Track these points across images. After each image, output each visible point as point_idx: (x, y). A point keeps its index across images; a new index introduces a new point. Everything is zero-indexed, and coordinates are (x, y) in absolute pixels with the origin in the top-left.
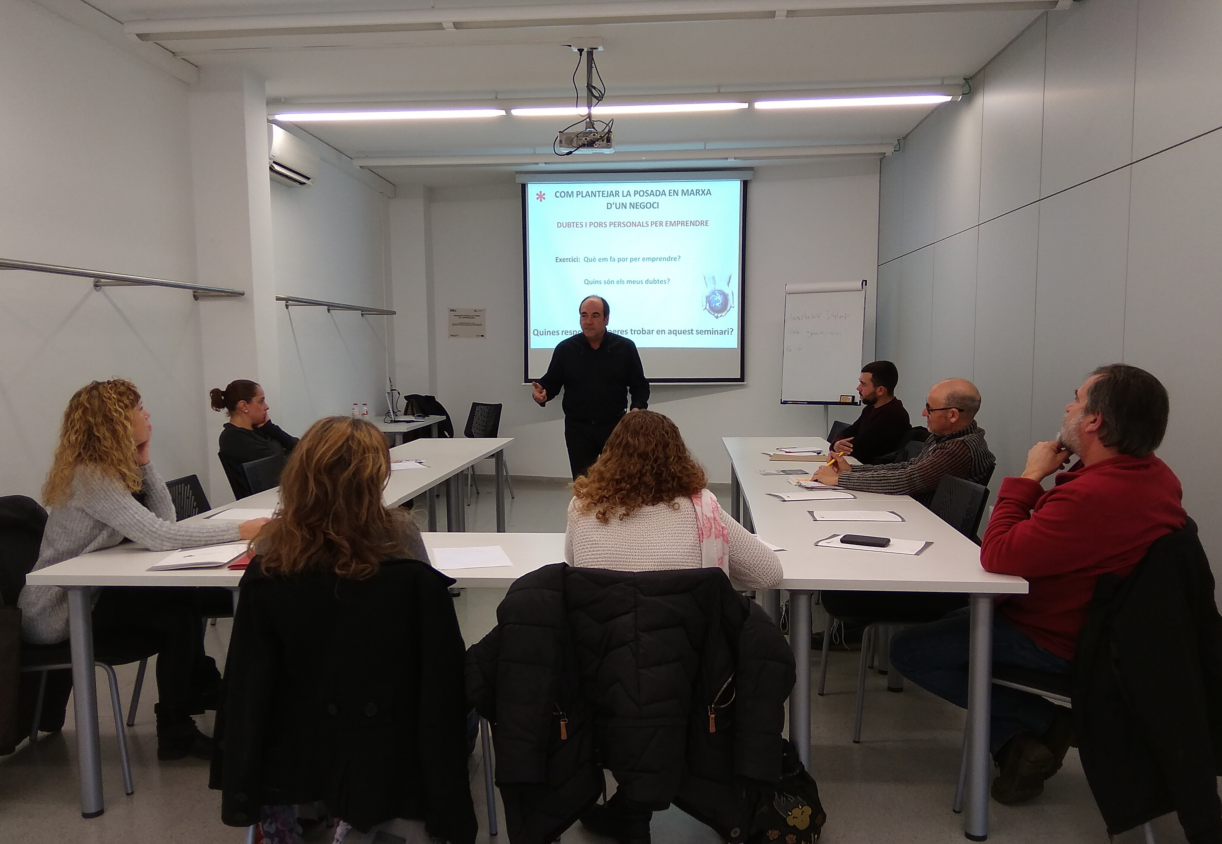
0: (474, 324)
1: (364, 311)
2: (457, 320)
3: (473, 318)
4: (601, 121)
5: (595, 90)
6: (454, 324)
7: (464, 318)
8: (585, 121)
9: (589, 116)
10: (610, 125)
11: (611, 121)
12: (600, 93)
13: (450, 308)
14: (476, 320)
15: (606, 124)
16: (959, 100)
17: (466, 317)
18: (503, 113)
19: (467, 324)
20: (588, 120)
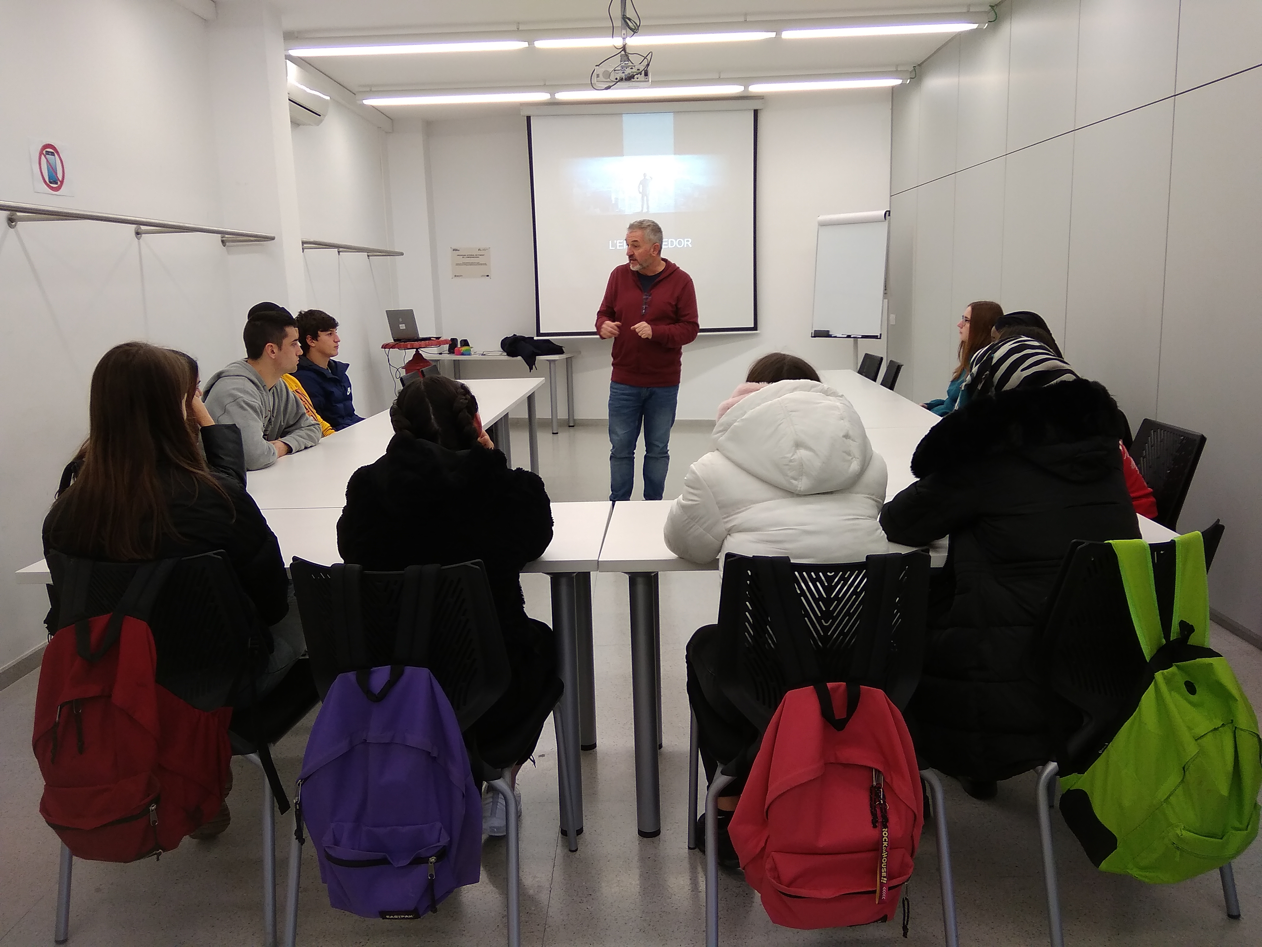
0: (478, 264)
1: (370, 252)
2: (461, 260)
3: (477, 257)
4: (639, 54)
5: (631, 22)
6: (457, 264)
7: (468, 257)
8: (620, 54)
9: (624, 48)
10: (649, 58)
11: (650, 53)
12: (635, 25)
13: (452, 247)
14: (481, 260)
15: (643, 56)
16: (985, 28)
17: (471, 256)
18: (525, 45)
19: (472, 264)
20: (623, 53)
